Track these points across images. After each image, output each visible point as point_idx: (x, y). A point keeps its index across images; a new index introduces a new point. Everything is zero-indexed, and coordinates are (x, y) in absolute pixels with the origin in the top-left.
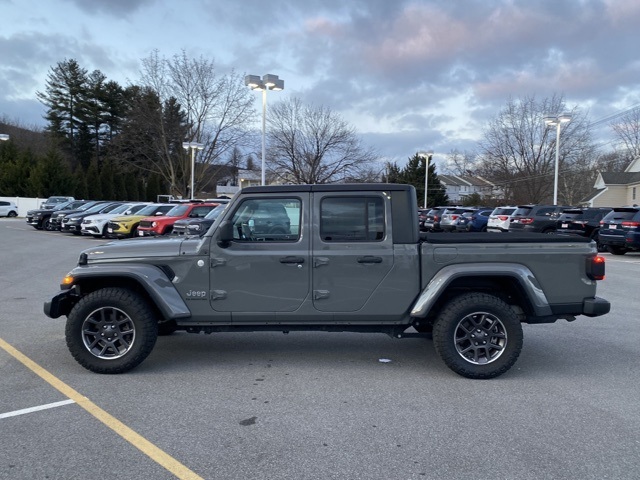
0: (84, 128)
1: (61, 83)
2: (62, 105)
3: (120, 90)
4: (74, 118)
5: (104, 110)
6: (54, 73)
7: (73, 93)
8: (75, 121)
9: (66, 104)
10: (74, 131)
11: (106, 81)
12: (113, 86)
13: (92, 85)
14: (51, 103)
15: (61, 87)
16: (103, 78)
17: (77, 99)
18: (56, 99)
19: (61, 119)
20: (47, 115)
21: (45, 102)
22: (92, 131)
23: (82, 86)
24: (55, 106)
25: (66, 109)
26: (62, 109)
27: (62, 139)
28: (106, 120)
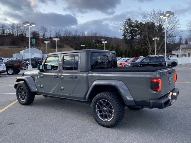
0: (132, 37)
1: (127, 25)
2: (126, 31)
3: (143, 24)
4: (130, 34)
5: (138, 31)
6: (124, 23)
7: (129, 27)
8: (130, 35)
9: (128, 31)
10: (130, 38)
11: (139, 22)
12: (141, 23)
13: (135, 24)
14: (124, 31)
15: (126, 26)
16: (138, 21)
17: (131, 29)
18: (125, 30)
19: (126, 35)
20: (123, 35)
21: (122, 31)
22: (135, 38)
23: (132, 25)
24: (125, 32)
25: (128, 32)
26: (126, 32)
27: (126, 41)
28: (139, 34)
